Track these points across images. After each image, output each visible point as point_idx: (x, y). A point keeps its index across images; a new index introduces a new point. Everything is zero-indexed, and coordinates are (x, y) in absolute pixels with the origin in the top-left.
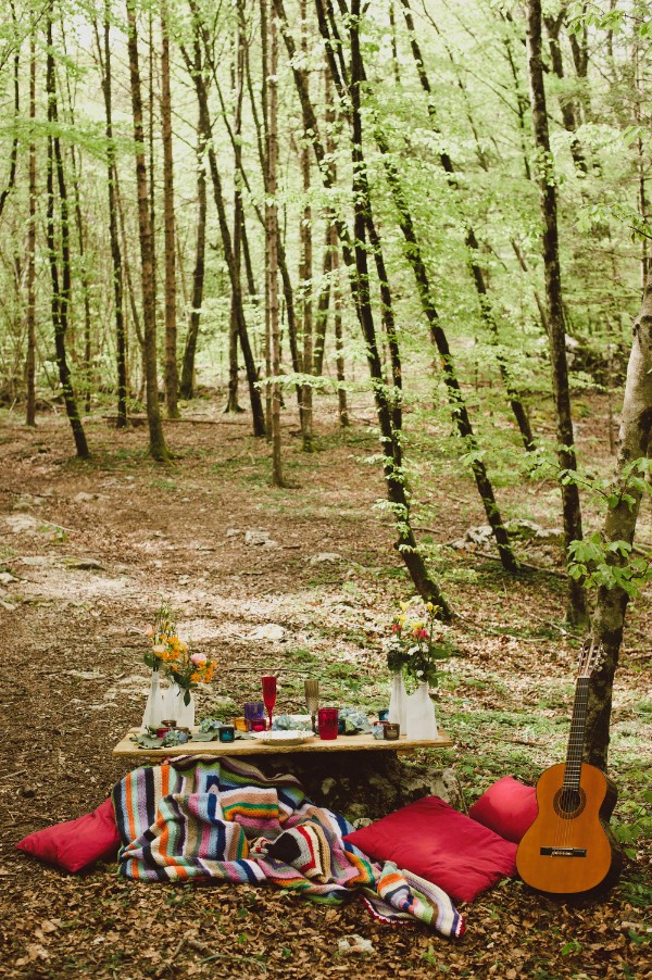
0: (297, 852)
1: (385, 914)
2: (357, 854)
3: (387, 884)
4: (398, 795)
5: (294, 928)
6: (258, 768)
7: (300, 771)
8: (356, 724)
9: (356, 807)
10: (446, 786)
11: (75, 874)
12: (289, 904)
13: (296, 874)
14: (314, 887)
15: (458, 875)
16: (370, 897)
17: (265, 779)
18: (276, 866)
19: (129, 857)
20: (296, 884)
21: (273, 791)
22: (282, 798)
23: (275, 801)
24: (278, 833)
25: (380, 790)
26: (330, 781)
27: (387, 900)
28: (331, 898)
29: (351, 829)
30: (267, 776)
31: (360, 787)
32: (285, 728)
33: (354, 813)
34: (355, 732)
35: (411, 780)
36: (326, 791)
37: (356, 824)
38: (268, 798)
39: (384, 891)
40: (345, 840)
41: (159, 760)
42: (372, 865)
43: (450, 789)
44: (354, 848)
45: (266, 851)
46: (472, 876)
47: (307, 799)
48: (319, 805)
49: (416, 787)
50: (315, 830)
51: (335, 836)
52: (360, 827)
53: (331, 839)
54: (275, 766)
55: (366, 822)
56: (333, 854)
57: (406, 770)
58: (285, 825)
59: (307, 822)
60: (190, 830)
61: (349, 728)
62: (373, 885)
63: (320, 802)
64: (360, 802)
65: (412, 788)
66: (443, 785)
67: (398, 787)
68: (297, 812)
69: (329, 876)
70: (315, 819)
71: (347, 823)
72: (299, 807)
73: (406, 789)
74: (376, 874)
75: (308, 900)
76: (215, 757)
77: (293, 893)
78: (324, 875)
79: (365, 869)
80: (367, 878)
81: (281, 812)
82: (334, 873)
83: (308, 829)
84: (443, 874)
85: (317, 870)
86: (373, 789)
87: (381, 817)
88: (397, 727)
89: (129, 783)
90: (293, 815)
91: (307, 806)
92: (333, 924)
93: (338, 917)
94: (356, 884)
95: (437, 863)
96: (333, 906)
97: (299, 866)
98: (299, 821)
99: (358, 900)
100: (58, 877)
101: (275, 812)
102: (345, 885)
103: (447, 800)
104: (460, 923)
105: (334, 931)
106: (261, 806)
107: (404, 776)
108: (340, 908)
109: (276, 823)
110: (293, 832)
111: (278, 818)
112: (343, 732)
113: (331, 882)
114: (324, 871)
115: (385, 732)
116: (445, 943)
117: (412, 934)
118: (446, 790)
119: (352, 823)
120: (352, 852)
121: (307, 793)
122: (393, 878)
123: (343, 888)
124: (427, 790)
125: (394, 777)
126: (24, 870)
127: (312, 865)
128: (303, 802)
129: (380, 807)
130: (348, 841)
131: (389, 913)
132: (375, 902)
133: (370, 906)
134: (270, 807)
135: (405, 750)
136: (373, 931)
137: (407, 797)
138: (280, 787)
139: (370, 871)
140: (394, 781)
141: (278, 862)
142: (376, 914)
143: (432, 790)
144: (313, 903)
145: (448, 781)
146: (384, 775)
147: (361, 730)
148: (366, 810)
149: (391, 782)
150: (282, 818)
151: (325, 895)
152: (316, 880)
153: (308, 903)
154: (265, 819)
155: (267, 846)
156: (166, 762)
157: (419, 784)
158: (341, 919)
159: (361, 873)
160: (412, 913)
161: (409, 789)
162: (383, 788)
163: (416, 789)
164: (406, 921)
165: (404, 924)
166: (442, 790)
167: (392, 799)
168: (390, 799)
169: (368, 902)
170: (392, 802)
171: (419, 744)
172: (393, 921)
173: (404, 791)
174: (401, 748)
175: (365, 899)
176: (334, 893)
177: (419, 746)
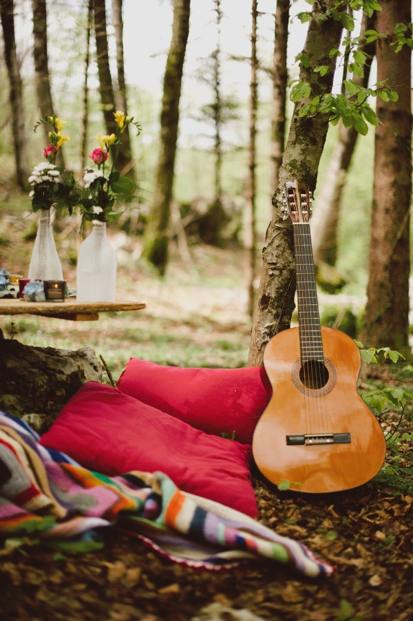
3: (180, 509)
10: (95, 368)
16: (149, 531)
25: (23, 377)
27: (194, 533)
28: (88, 539)
40: (44, 446)
42: (116, 482)
44: (66, 456)
49: (73, 370)
50: (8, 434)
53: (33, 445)
55: (38, 420)
62: (142, 511)
65: (68, 370)
66: (92, 368)
67: (47, 371)
73: (62, 373)
74: (133, 493)
75: (56, 550)
77: (28, 541)
80: (133, 502)
85: (45, 498)
86: (13, 374)
94: (121, 512)
115: (46, 291)
118: (96, 374)
120: (68, 463)
123: (104, 523)
124: (82, 374)
127: (34, 490)
130: (51, 447)
131: (202, 556)
132: (164, 539)
133: (156, 547)
144: (65, 554)
151: (79, 537)
153: (59, 556)
157: (74, 365)
159: (120, 496)
161: (65, 372)
162: (26, 373)
163: (72, 373)
164: (236, 565)
165: (233, 568)
166: (93, 374)
167: (45, 387)
168: (42, 386)
169: (147, 540)
170: (45, 391)
171: (107, 306)
172: (218, 568)
173: (59, 376)
174: (84, 311)
175: (140, 537)
176: (94, 533)
177: (107, 309)
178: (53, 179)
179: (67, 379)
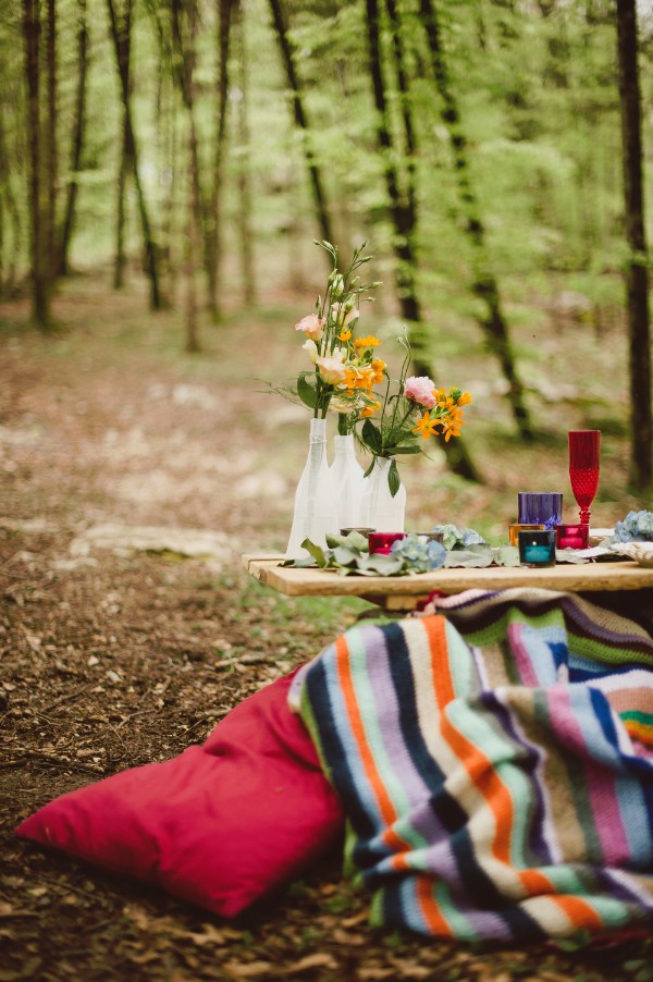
11: (236, 924)
19: (406, 873)
41: (411, 603)
60: (552, 788)
76: (553, 595)
89: (344, 662)
100: (179, 933)
126: (55, 898)
156: (430, 608)
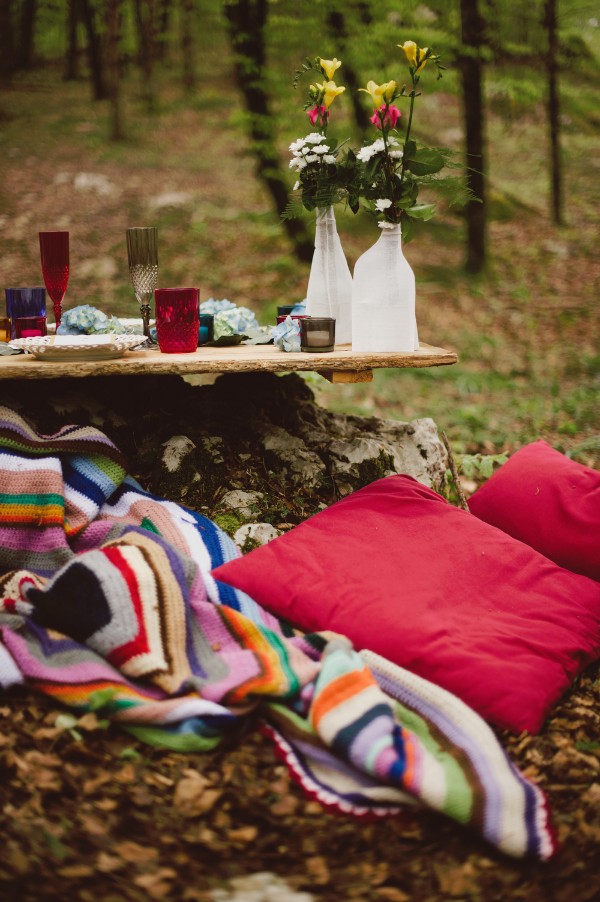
0: (101, 613)
1: (332, 787)
2: (250, 613)
3: (336, 702)
4: (327, 472)
5: (86, 847)
6: (21, 413)
7: (117, 423)
8: (235, 327)
9: (239, 499)
10: (424, 454)
12: (75, 757)
13: (102, 670)
14: (143, 705)
15: (496, 663)
16: (290, 733)
17: (34, 437)
18: (49, 648)
20: (96, 697)
21: (53, 465)
22: (72, 478)
23: (57, 486)
24: (62, 560)
25: (288, 464)
26: (181, 444)
27: (340, 750)
28: (187, 731)
29: (231, 551)
30: (40, 431)
31: (244, 457)
32: (84, 332)
33: (235, 513)
34: (233, 341)
35: (353, 441)
36: (172, 463)
37: (241, 535)
38: (39, 480)
39: (330, 724)
40: (219, 578)
42: (288, 643)
43: (432, 459)
44: (242, 597)
45: (26, 607)
46: (524, 664)
47: (132, 481)
48: (157, 495)
49: (367, 457)
50: (146, 556)
51: (195, 568)
52: (249, 546)
53: (186, 579)
54: (59, 409)
55: (265, 533)
56: (192, 613)
57: (337, 422)
58: (78, 541)
59: (127, 537)
61: (220, 332)
62: (295, 699)
63: (161, 487)
64: (247, 488)
65: (357, 456)
66: (417, 452)
67: (326, 456)
68: (108, 510)
69: (182, 674)
70: (147, 527)
71: (222, 536)
72: (114, 499)
73: (345, 460)
74: (304, 667)
75: (130, 739)
77: (89, 722)
78: (170, 671)
79: (272, 654)
80: (280, 682)
81: (70, 511)
82: (194, 664)
83: (131, 555)
84: (462, 662)
85: (151, 660)
86: (273, 460)
87: (296, 520)
88: (329, 325)
90: (98, 518)
91: (131, 498)
92: (195, 821)
93: (210, 797)
94: (253, 697)
95: (443, 633)
96: (193, 756)
97: (107, 647)
98: (110, 532)
99: (257, 737)
101: (55, 511)
102: (224, 701)
103: (426, 481)
104: (541, 815)
105: (198, 850)
106: (22, 498)
107: (335, 433)
108: (211, 762)
109: (57, 538)
110: (95, 561)
111: (61, 525)
112: (209, 340)
113: (187, 690)
114: (168, 659)
115: (303, 335)
116: (508, 878)
117: (415, 848)
118: (424, 463)
119: (231, 534)
120: (237, 606)
121: (130, 470)
122: (348, 685)
123: (219, 710)
124: (388, 462)
125: (316, 436)
127: (139, 645)
128: (123, 489)
129: (289, 499)
130: (227, 580)
131: (345, 785)
132: (306, 748)
133: (292, 759)
134: (43, 499)
135: (352, 371)
136: (309, 845)
137: (347, 478)
138: (69, 455)
139: (286, 658)
140: (315, 443)
141: (55, 636)
142: (309, 784)
143: (397, 463)
144: (143, 748)
145: (426, 446)
146: (295, 431)
147: (246, 338)
148: (260, 503)
149: (311, 446)
150: (73, 525)
151: (174, 726)
152: (147, 683)
153: (129, 751)
154: (33, 527)
155: (32, 596)
157: (369, 449)
158: (218, 804)
159: (264, 670)
160: (413, 792)
161: (350, 459)
162: (294, 458)
163: (365, 461)
164: (395, 811)
165: (388, 816)
166: (416, 463)
167: (315, 481)
168: (311, 480)
169: (285, 746)
170: (314, 488)
171: (384, 360)
172: (360, 811)
173: (339, 464)
174: (342, 368)
175: (278, 738)
176: (199, 723)
177: (383, 364)
178: (322, 159)
179: (351, 470)
